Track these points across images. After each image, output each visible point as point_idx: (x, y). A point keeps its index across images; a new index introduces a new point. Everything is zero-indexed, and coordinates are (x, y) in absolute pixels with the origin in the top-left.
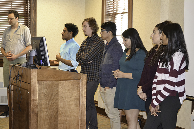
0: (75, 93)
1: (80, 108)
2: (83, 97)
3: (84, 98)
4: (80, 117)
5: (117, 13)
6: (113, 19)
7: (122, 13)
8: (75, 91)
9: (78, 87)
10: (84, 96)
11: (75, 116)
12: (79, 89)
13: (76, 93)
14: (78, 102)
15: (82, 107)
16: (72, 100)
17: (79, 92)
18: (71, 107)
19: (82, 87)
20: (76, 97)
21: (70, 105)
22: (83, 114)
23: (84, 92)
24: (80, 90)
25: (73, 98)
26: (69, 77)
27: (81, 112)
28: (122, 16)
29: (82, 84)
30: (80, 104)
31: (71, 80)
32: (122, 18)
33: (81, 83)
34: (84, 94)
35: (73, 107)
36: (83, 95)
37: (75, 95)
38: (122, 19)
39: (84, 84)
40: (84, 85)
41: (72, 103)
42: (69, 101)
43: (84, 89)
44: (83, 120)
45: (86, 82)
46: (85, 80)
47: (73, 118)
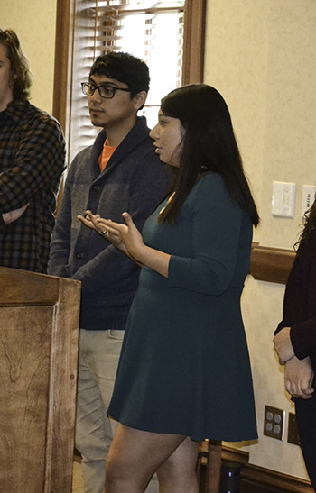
0: (31, 364)
1: (50, 428)
2: (62, 379)
3: (67, 386)
4: (48, 467)
5: (127, 8)
6: (104, 33)
7: (148, 11)
8: (31, 356)
9: (45, 337)
10: (67, 375)
11: (29, 465)
12: (47, 344)
13: (36, 364)
14: (42, 401)
15: (57, 422)
16: (18, 393)
17: (47, 359)
18: (14, 422)
19: (62, 335)
20: (35, 379)
21: (9, 415)
22: (60, 452)
23: (67, 358)
24: (53, 351)
25: (22, 385)
26: (11, 293)
27: (55, 444)
28: (148, 22)
29: (62, 324)
30: (51, 412)
31: (16, 305)
32: (147, 32)
33: (56, 320)
34: (66, 368)
35: (21, 423)
36: (63, 371)
37: (32, 369)
38: (148, 37)
39: (68, 323)
40: (68, 328)
41: (19, 405)
42: (7, 399)
43: (67, 345)
44: (61, 480)
45: (77, 315)
46: (73, 305)
47: (18, 471)
